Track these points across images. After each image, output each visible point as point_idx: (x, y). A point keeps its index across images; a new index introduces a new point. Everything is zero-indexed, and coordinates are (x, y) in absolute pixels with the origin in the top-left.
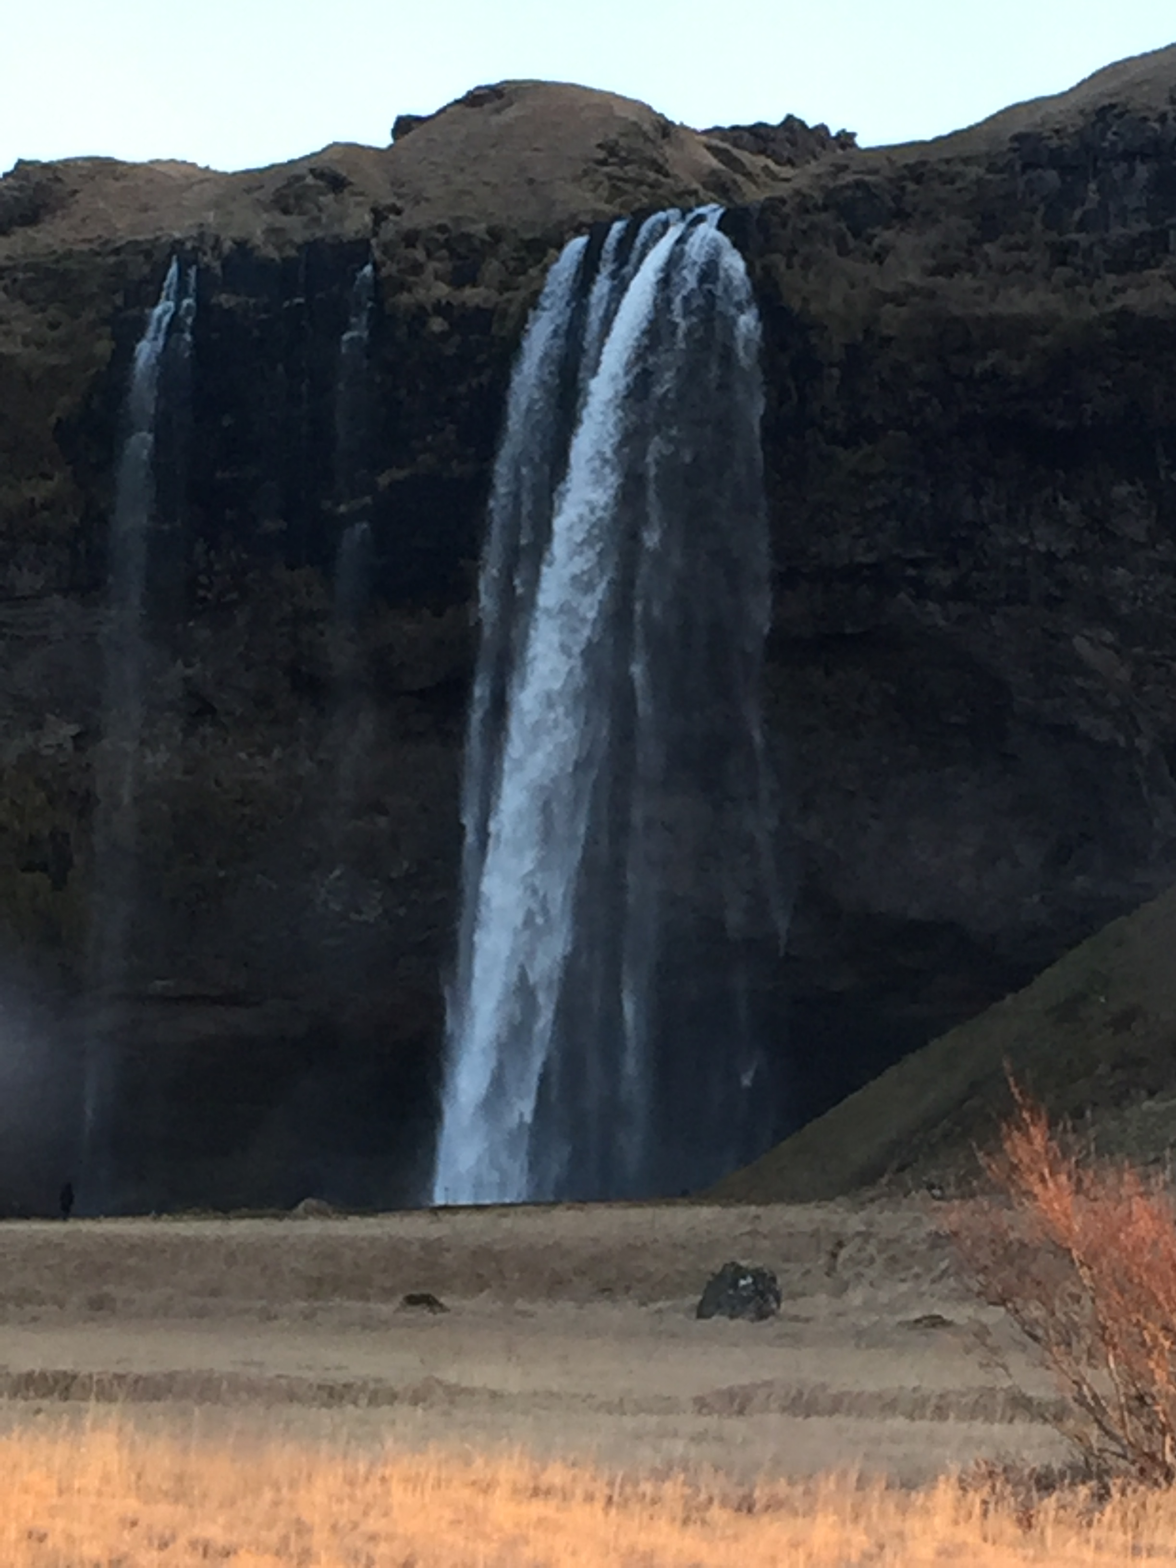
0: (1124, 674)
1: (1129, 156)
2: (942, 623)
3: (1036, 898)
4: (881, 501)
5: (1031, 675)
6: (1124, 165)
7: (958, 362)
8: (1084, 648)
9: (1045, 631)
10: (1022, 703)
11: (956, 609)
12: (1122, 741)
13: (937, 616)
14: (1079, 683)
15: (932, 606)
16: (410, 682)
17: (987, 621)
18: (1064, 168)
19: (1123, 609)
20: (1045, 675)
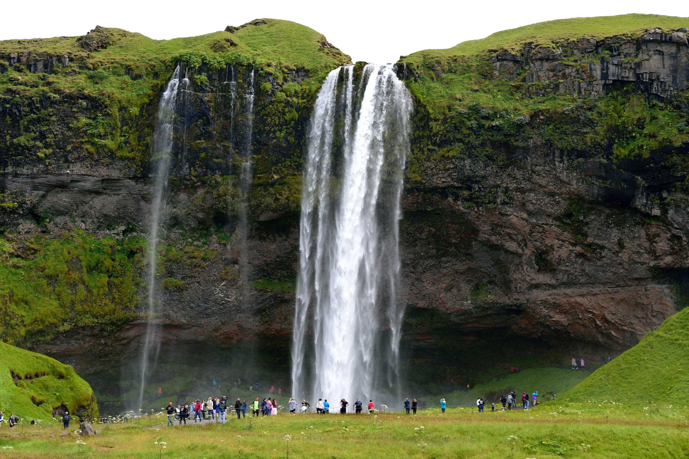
0: (527, 229)
1: (541, 59)
2: (462, 208)
3: (469, 302)
4: (452, 166)
5: (490, 228)
6: (539, 63)
7: (483, 122)
8: (514, 220)
9: (500, 213)
10: (483, 237)
11: (467, 204)
12: (520, 251)
13: (460, 206)
14: (508, 230)
15: (459, 203)
16: (262, 218)
17: (478, 209)
18: (515, 61)
19: (531, 207)
20: (495, 228)
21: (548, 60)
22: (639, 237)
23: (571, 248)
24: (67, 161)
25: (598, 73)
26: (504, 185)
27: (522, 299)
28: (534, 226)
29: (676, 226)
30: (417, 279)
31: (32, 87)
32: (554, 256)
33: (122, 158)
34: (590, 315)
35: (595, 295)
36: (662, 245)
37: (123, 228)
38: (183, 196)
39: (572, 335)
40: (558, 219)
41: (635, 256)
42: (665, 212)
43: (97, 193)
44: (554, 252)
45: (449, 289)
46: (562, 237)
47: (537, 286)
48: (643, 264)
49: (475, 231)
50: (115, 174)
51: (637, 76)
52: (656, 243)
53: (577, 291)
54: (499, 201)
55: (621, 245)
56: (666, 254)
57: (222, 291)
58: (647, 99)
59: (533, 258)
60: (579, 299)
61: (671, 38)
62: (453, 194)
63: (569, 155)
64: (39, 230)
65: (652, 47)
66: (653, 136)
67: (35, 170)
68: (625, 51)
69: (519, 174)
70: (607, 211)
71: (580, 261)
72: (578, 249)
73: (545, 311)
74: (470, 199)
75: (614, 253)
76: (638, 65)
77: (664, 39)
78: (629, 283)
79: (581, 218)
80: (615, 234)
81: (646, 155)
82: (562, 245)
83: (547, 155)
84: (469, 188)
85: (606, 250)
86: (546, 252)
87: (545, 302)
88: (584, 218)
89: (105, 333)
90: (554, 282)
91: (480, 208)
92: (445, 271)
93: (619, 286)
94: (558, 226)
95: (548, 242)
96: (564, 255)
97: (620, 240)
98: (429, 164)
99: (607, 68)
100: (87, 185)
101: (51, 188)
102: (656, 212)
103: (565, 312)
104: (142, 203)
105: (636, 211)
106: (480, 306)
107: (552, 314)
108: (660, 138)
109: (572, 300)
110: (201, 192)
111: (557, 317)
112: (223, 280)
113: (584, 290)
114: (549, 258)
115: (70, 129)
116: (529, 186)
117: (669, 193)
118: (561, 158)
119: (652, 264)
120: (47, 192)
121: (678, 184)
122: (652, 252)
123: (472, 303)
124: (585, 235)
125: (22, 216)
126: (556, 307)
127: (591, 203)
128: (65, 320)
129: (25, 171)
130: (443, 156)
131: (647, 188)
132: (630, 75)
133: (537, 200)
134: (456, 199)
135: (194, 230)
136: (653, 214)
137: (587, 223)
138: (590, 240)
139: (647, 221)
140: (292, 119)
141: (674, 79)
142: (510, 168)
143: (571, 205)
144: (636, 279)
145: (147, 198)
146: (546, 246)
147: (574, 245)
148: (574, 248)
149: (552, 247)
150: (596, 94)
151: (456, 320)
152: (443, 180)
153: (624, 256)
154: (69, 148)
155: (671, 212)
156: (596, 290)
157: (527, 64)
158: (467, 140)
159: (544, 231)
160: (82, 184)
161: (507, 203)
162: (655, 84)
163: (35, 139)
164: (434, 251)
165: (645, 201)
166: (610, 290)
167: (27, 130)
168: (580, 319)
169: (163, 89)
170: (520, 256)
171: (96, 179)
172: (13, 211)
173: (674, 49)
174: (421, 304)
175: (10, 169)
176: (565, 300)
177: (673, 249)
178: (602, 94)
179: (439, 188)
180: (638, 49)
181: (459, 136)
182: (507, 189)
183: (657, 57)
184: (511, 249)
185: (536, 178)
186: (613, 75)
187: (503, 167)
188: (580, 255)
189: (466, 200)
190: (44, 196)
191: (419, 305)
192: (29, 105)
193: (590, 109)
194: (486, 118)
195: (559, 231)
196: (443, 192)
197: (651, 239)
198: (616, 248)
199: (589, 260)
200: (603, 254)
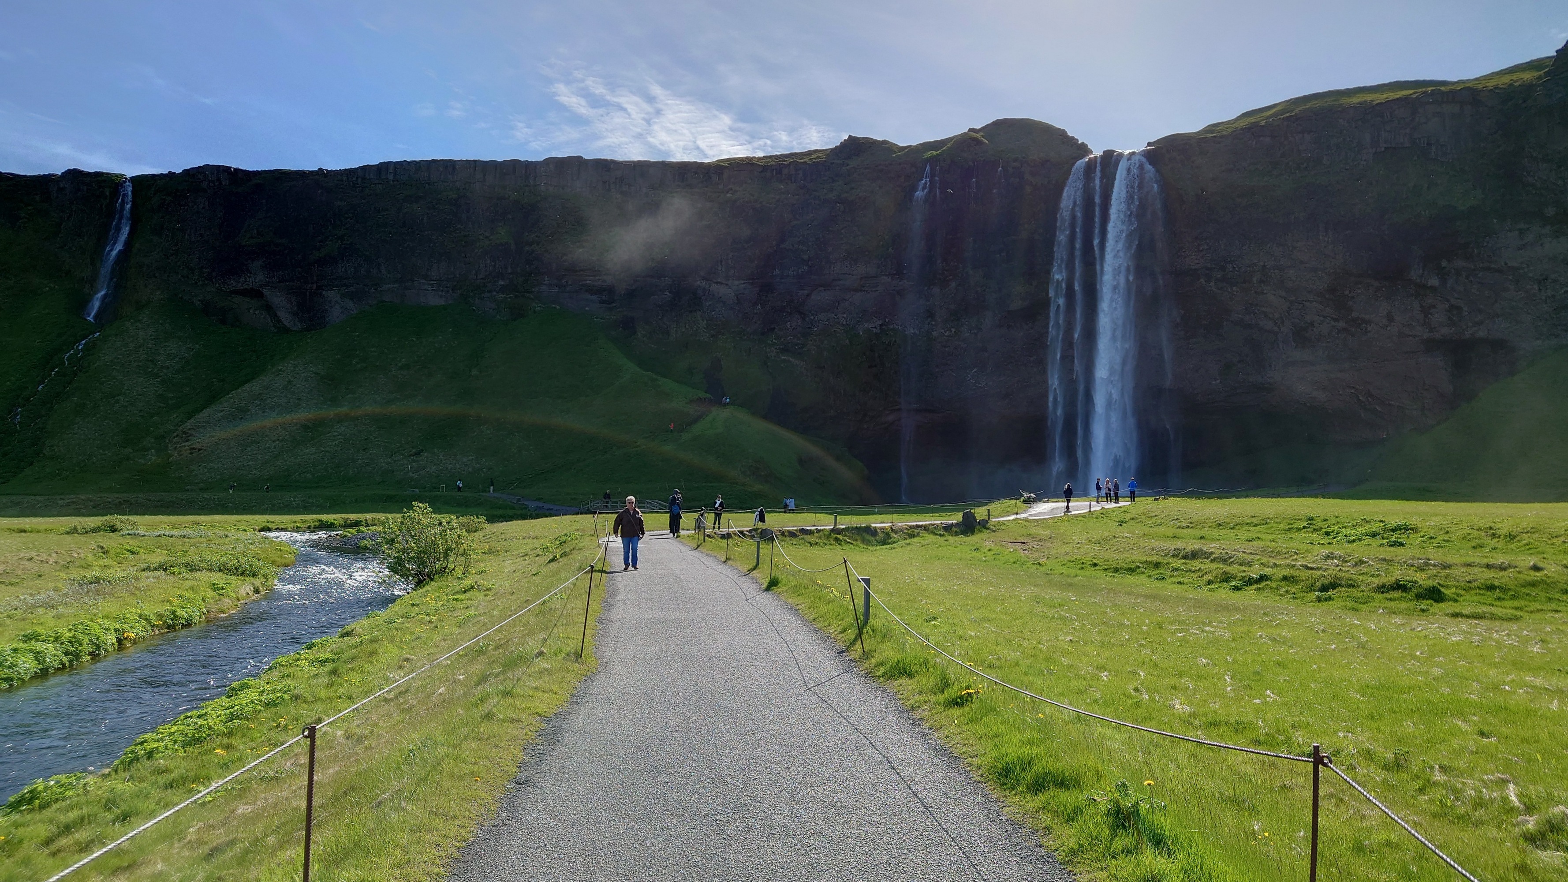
0: (1285, 307)
2: (1214, 289)
3: (1218, 381)
4: (1206, 247)
5: (1244, 307)
7: (1240, 200)
8: (1271, 298)
9: (1256, 292)
10: (1235, 316)
11: (1220, 285)
12: (1276, 329)
13: (1213, 287)
14: (1264, 309)
15: (1212, 284)
16: (1011, 307)
17: (1232, 289)
18: (1273, 136)
19: (1290, 284)
20: (1250, 307)
22: (1411, 310)
23: (1333, 323)
24: (828, 262)
25: (1368, 142)
26: (1262, 264)
27: (1277, 377)
28: (1292, 303)
29: (1456, 295)
31: (794, 194)
32: (1313, 333)
33: (878, 257)
34: (1353, 391)
35: (1358, 370)
36: (1439, 316)
38: (936, 290)
39: (1330, 411)
40: (1319, 295)
41: (1406, 330)
42: (1443, 281)
43: (857, 290)
44: (1315, 329)
45: (1197, 369)
46: (1324, 313)
47: (1294, 363)
48: (1414, 336)
49: (1228, 311)
50: (873, 271)
51: (1414, 141)
52: (1431, 314)
53: (1339, 366)
54: (1255, 280)
55: (1390, 318)
56: (1442, 325)
57: (973, 377)
58: (1425, 165)
59: (1291, 335)
60: (1340, 375)
62: (1206, 275)
63: (1335, 227)
64: (805, 326)
65: (1433, 108)
66: (1432, 204)
67: (800, 271)
68: (1401, 116)
69: (1278, 251)
70: (1377, 284)
71: (1343, 336)
72: (1341, 324)
74: (1223, 280)
75: (1381, 327)
76: (1415, 129)
77: (1445, 99)
78: (1398, 357)
79: (1347, 292)
80: (1384, 307)
81: (1424, 223)
82: (1324, 321)
83: (1310, 230)
84: (1223, 269)
85: (1372, 325)
86: (1305, 329)
88: (1350, 292)
90: (1313, 358)
91: (1234, 288)
93: (1386, 360)
94: (1320, 303)
95: (1308, 319)
96: (1325, 331)
97: (1389, 313)
98: (1182, 246)
99: (1379, 136)
100: (848, 283)
101: (815, 287)
102: (1434, 282)
103: (1324, 389)
104: (898, 298)
105: (1410, 282)
106: (1229, 386)
107: (1309, 390)
108: (1439, 205)
109: (1333, 376)
111: (1314, 394)
112: (975, 367)
113: (1347, 365)
114: (1308, 335)
115: (830, 232)
116: (1288, 264)
117: (1449, 261)
118: (1326, 231)
119: (1426, 336)
120: (813, 290)
121: (1460, 251)
122: (1427, 324)
123: (1221, 382)
124: (1350, 310)
125: (791, 314)
127: (1359, 276)
128: (831, 407)
129: (791, 273)
130: (1197, 238)
131: (1424, 258)
132: (1404, 141)
133: (1297, 277)
134: (1208, 280)
136: (1429, 284)
137: (1353, 297)
138: (1354, 315)
139: (1422, 292)
140: (1041, 210)
141: (1457, 140)
142: (1269, 246)
143: (1335, 279)
144: (1407, 352)
145: (901, 293)
146: (1306, 322)
147: (1336, 320)
148: (1336, 324)
149: (1312, 324)
150: (1365, 163)
151: (1202, 399)
152: (1197, 261)
153: (1393, 329)
154: (830, 249)
155: (1450, 282)
156: (1359, 365)
159: (1304, 308)
160: (843, 282)
161: (1263, 282)
162: (1434, 148)
165: (1421, 271)
166: (1375, 364)
168: (1341, 395)
169: (914, 189)
170: (1277, 334)
171: (855, 277)
172: (782, 310)
173: (1458, 109)
177: (1451, 320)
178: (1372, 162)
179: (1191, 270)
180: (1416, 112)
182: (1264, 266)
183: (1437, 119)
184: (1267, 328)
185: (1297, 255)
186: (1386, 142)
187: (1261, 245)
188: (1342, 331)
189: (1219, 280)
190: (809, 295)
194: (1242, 196)
195: (1321, 307)
196: (1196, 274)
197: (1426, 310)
198: (1385, 322)
199: (1353, 335)
200: (1369, 328)
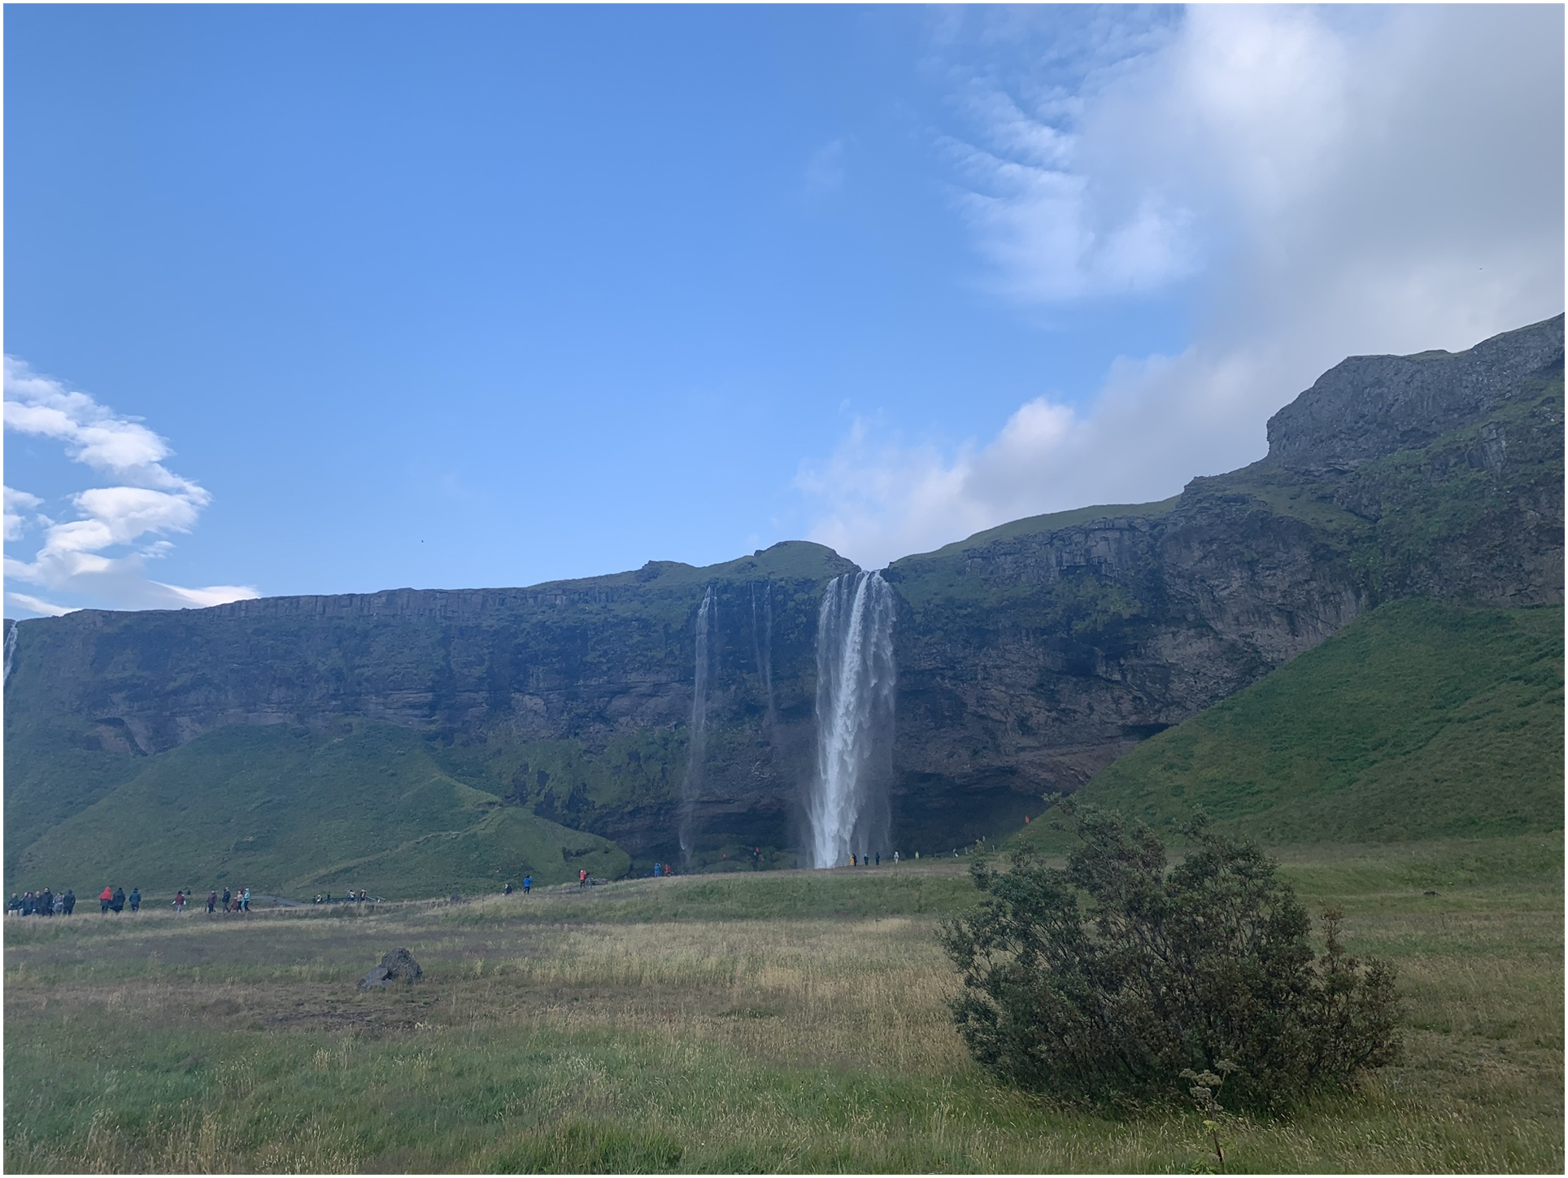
0: (1007, 700)
1: (1005, 554)
2: (949, 686)
3: (969, 766)
4: (935, 651)
5: (976, 701)
6: (1003, 557)
7: (958, 611)
8: (995, 693)
9: (982, 688)
10: (971, 709)
11: (954, 682)
12: (1004, 719)
13: (948, 684)
14: (991, 702)
15: (947, 681)
16: (783, 706)
17: (963, 685)
18: (983, 558)
19: (1007, 680)
20: (980, 700)
21: (1010, 554)
22: (1105, 701)
23: (1048, 714)
24: (625, 672)
25: (1053, 561)
26: (982, 664)
27: (1012, 761)
28: (1012, 696)
29: (1136, 688)
30: (923, 749)
31: (596, 614)
32: (1031, 722)
33: (670, 666)
35: (1074, 753)
36: (1126, 706)
37: (675, 723)
38: (718, 693)
40: (1031, 689)
41: (1104, 718)
42: (1124, 677)
43: (651, 696)
44: (1033, 718)
45: (951, 755)
46: (1038, 705)
47: (1023, 749)
48: (1112, 723)
49: (965, 705)
50: (664, 679)
51: (1087, 561)
52: (1121, 704)
53: (1058, 751)
54: (979, 677)
55: (1091, 709)
56: (1131, 714)
57: (757, 770)
58: (1098, 580)
59: (1016, 724)
60: (1060, 758)
61: (1113, 525)
62: (941, 674)
63: (1034, 633)
64: (608, 729)
65: (1099, 534)
66: (1105, 612)
67: (601, 681)
68: (1076, 540)
69: (993, 653)
70: (1075, 679)
71: (1057, 724)
72: (1054, 714)
73: (1033, 771)
74: (954, 678)
75: (1086, 716)
76: (1088, 551)
77: (1106, 527)
78: (1103, 741)
79: (1052, 687)
80: (1084, 699)
81: (1100, 629)
82: (1038, 713)
83: (1015, 635)
84: (953, 668)
85: (1078, 714)
86: (1027, 719)
87: (1031, 763)
88: (1055, 687)
89: (663, 812)
90: (1037, 744)
91: (965, 685)
92: (945, 740)
93: (1094, 744)
94: (1033, 696)
95: (1027, 710)
96: (1042, 721)
97: (1089, 704)
98: (915, 650)
99: (1062, 557)
100: (642, 689)
101: (614, 694)
102: (1117, 677)
103: (1052, 770)
104: (688, 701)
105: (1101, 678)
106: (977, 770)
107: (1040, 772)
108: (1110, 613)
109: (1055, 759)
110: (733, 688)
111: (1044, 775)
112: (757, 761)
113: (1064, 750)
114: (1029, 724)
115: (627, 646)
116: (1003, 663)
117: (1125, 659)
118: (1028, 636)
119: (1120, 723)
120: (613, 697)
121: (1132, 651)
122: (1118, 712)
123: (971, 767)
124: (1059, 702)
125: (594, 720)
126: (1041, 765)
127: (1059, 673)
128: (629, 803)
129: (593, 683)
130: (927, 643)
131: (1106, 656)
132: (1083, 562)
133: (1012, 674)
134: (943, 679)
135: (730, 720)
136: (1114, 679)
137: (1058, 691)
138: (1062, 706)
139: (1110, 685)
140: (802, 623)
141: (1120, 560)
142: (985, 649)
143: (1041, 676)
144: (1109, 737)
145: (690, 697)
146: (1026, 713)
147: (1049, 711)
148: (1050, 714)
149: (1030, 714)
150: (1053, 579)
151: (958, 781)
152: (930, 663)
153: (1095, 718)
154: (626, 661)
155: (1129, 677)
156: (1075, 750)
157: (994, 558)
158: (946, 628)
159: (1022, 701)
160: (638, 689)
161: (986, 679)
162: (1104, 566)
163: (600, 656)
164: (933, 724)
165: (1105, 668)
166: (1087, 749)
167: (594, 649)
169: (698, 607)
170: (1005, 723)
171: (649, 684)
172: (585, 716)
173: (1118, 534)
174: (928, 771)
175: (581, 682)
176: (1048, 760)
177: (1136, 708)
178: (1058, 578)
179: (926, 670)
180: (1087, 537)
181: (939, 625)
182: (985, 666)
183: (1104, 543)
184: (997, 718)
185: (1008, 656)
186: (1067, 562)
187: (980, 647)
188: (1055, 719)
189: (951, 678)
190: (609, 702)
191: (927, 771)
192: (594, 629)
193: (1049, 593)
194: (959, 608)
195: (1035, 700)
196: (932, 673)
197: (1117, 701)
198: (1088, 712)
199: (1065, 723)
200: (1077, 717)
